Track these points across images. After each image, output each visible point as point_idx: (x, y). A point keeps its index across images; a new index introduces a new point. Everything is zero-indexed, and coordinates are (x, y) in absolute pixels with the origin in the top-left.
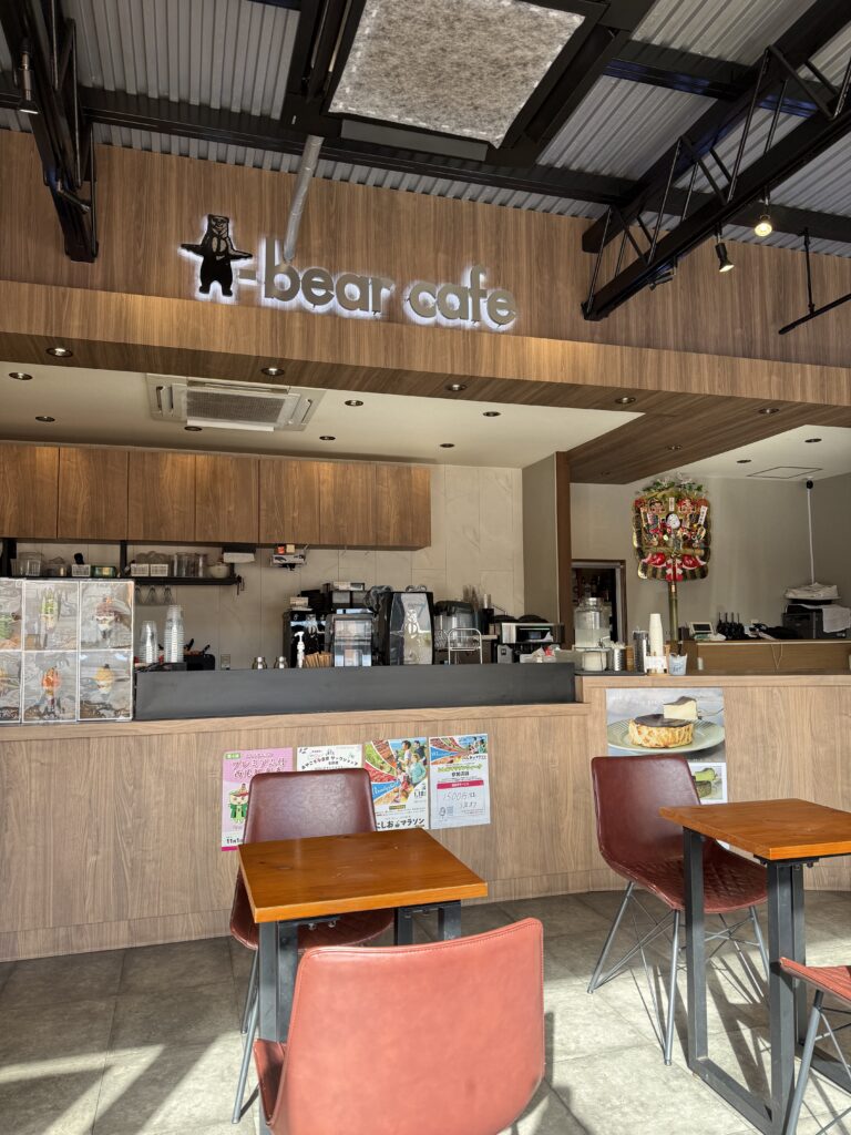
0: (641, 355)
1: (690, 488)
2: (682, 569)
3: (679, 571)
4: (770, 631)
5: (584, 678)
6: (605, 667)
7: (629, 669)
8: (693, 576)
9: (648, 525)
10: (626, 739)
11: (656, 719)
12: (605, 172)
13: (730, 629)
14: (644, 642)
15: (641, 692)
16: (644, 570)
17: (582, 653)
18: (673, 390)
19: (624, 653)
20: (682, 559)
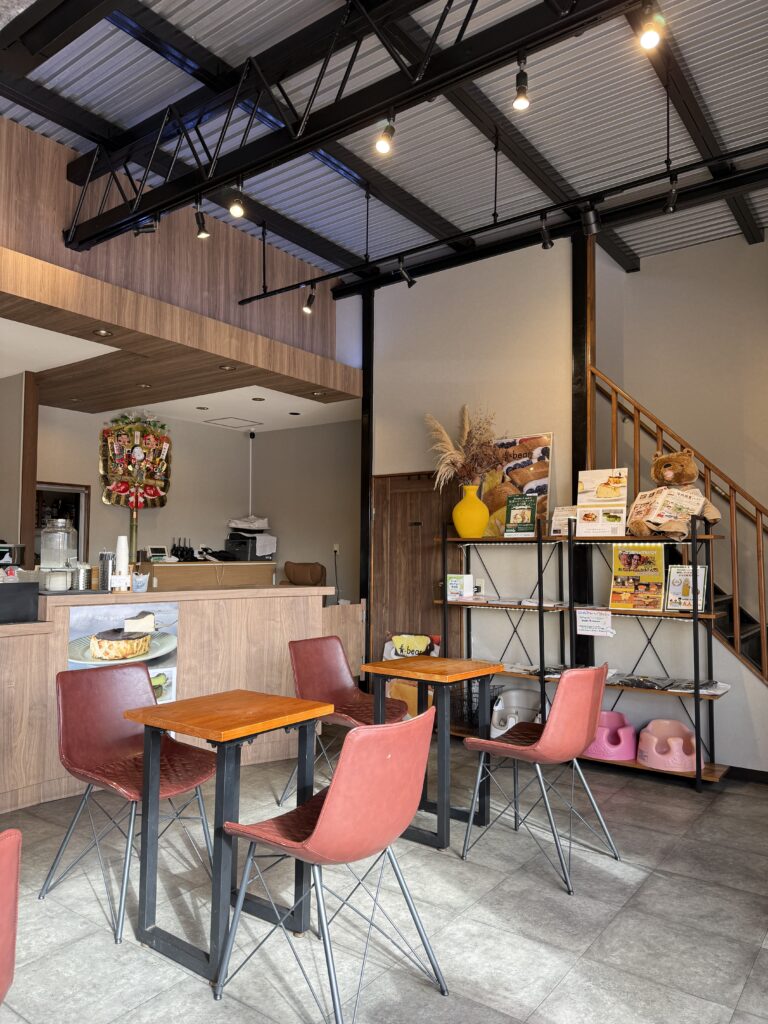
0: (120, 293)
1: (155, 425)
2: (144, 498)
3: (141, 500)
4: (214, 554)
5: (48, 598)
6: (69, 587)
7: (93, 588)
8: (154, 505)
9: (114, 455)
10: (87, 654)
11: (117, 633)
12: (96, 111)
13: (182, 552)
14: (110, 562)
15: (104, 609)
16: (109, 497)
17: (46, 574)
18: (148, 332)
19: (89, 573)
20: (145, 488)
